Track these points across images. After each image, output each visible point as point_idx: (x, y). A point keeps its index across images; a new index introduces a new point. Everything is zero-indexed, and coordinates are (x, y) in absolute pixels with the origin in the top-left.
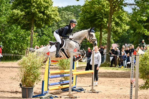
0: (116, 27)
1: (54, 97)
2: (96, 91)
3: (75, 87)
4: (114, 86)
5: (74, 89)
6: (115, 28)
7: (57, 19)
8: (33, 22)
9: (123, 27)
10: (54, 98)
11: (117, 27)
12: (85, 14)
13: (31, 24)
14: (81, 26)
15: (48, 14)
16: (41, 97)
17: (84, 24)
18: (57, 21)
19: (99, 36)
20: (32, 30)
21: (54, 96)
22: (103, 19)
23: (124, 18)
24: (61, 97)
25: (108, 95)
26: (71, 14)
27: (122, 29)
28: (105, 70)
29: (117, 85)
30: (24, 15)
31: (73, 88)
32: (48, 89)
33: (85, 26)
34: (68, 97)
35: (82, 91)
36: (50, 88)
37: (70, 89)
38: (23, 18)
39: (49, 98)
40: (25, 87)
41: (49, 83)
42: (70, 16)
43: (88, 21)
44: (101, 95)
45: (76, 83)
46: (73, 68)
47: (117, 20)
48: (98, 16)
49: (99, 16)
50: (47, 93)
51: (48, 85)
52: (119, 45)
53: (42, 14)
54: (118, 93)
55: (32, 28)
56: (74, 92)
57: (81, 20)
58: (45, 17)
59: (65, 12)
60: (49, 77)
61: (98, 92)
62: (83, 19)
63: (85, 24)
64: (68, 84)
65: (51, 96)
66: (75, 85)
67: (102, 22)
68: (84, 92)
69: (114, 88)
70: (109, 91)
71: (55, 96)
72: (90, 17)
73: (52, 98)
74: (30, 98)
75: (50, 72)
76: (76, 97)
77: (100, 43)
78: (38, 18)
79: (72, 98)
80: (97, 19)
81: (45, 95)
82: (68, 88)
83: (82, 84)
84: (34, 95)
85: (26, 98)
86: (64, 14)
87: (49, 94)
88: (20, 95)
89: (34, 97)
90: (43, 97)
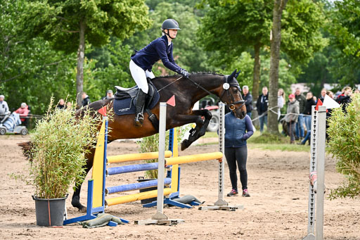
0: (296, 41)
1: (120, 221)
2: (229, 206)
3: (177, 197)
4: (280, 191)
5: (175, 200)
6: (295, 44)
7: (145, 23)
8: (82, 32)
9: (314, 41)
10: (119, 224)
11: (299, 41)
12: (215, 9)
13: (79, 38)
14: (207, 40)
15: (122, 13)
16: (85, 224)
17: (213, 34)
18: (145, 27)
19: (253, 66)
20: (81, 50)
21: (117, 218)
22: (262, 21)
23: (317, 19)
24: (136, 222)
25: (258, 216)
26: (187, 10)
27: (312, 45)
28: (265, 152)
29: (288, 189)
30: (60, 15)
31: (172, 199)
32: (105, 203)
33: (216, 40)
34: (155, 221)
35: (197, 207)
36: (109, 198)
37: (160, 202)
39: (107, 225)
40: (44, 198)
41: (106, 187)
42: (183, 14)
43: (223, 27)
44: (240, 217)
45: (180, 186)
46: (171, 149)
47: (300, 23)
48: (250, 14)
49: (252, 16)
50: (101, 212)
51: (105, 192)
52: (308, 86)
53: (106, 13)
54: (286, 209)
55: (81, 47)
56: (172, 210)
57: (206, 25)
58: (116, 21)
59: (170, 5)
60: (105, 172)
61: (234, 209)
62: (209, 21)
63: (215, 36)
64: (156, 188)
65: (112, 220)
66: (176, 191)
67: (262, 30)
68: (200, 209)
69: (279, 197)
70: (263, 206)
71: (122, 221)
72: (228, 16)
73: (115, 225)
74: (58, 225)
75: (107, 158)
76: (175, 223)
77: (256, 83)
78: (96, 21)
79: (164, 224)
80: (247, 24)
81: (94, 218)
82: (155, 199)
83: (199, 187)
84: (68, 217)
85: (47, 225)
86: (166, 9)
87: (105, 216)
88: (33, 219)
89: (66, 223)
90: (91, 222)
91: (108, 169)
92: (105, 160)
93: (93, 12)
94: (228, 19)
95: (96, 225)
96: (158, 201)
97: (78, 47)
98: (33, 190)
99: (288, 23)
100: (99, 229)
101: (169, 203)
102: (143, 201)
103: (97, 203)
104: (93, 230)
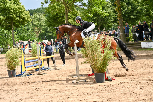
3: (44, 68)
6: (73, 23)
8: (12, 24)
13: (12, 26)
15: (23, 18)
18: (30, 21)
21: (30, 74)
22: (63, 17)
24: (34, 75)
29: (73, 63)
30: (6, 20)
32: (25, 70)
34: (39, 74)
35: (49, 70)
36: (27, 69)
37: (40, 69)
38: (5, 22)
39: (27, 76)
40: (10, 70)
41: (25, 66)
42: (41, 16)
46: (41, 55)
47: (74, 17)
49: (60, 15)
51: (25, 68)
53: (18, 18)
54: (72, 69)
55: (13, 28)
56: (43, 71)
57: (47, 19)
58: (21, 19)
59: (37, 13)
60: (25, 63)
61: (59, 70)
63: (50, 23)
64: (38, 66)
65: (28, 74)
66: (44, 66)
69: (71, 66)
70: (67, 68)
74: (14, 77)
76: (44, 74)
78: (16, 20)
79: (41, 75)
80: (59, 18)
82: (38, 68)
84: (16, 75)
85: (12, 77)
86: (36, 15)
87: (26, 74)
88: (8, 76)
89: (17, 76)
90: (22, 75)
91: (25, 62)
92: (24, 60)
93: (14, 18)
94: (53, 17)
95: (24, 76)
96: (39, 69)
97: (11, 29)
98: (7, 69)
99: (70, 17)
100: (25, 77)
101: (42, 69)
102: (35, 69)
103: (23, 70)
104: (23, 77)
